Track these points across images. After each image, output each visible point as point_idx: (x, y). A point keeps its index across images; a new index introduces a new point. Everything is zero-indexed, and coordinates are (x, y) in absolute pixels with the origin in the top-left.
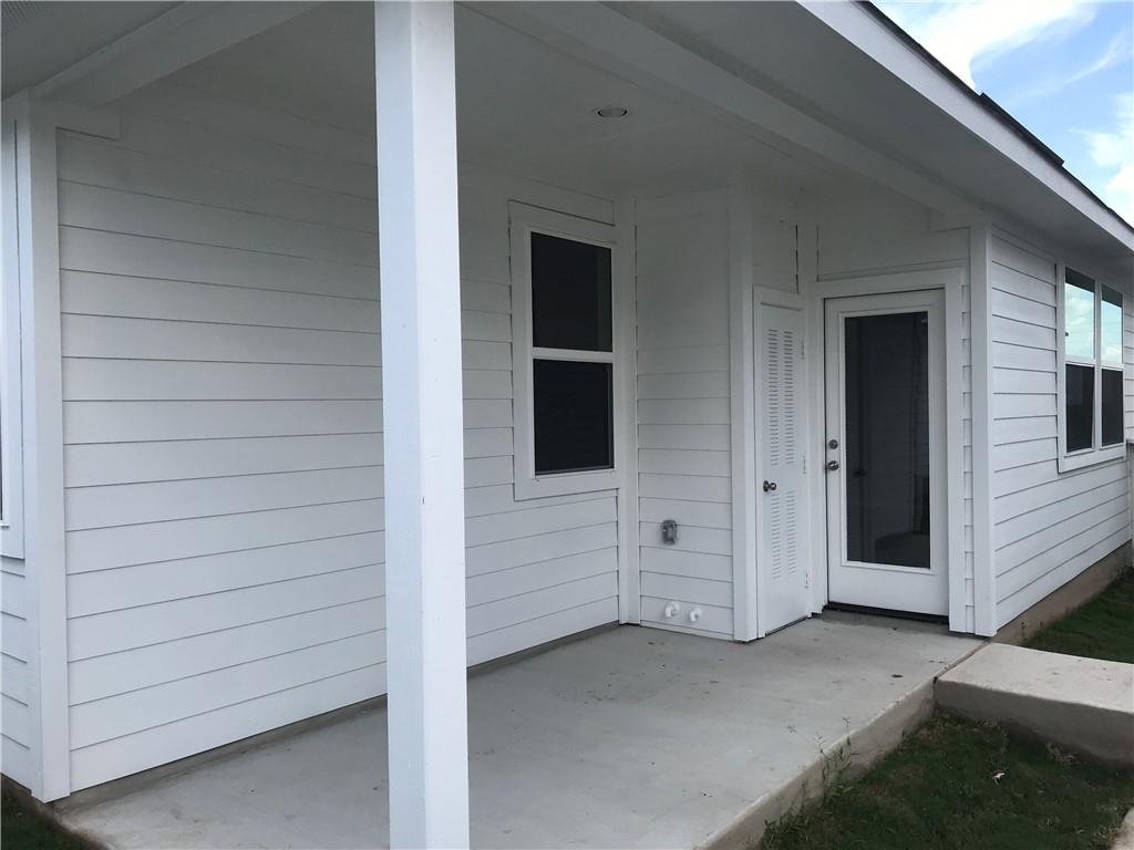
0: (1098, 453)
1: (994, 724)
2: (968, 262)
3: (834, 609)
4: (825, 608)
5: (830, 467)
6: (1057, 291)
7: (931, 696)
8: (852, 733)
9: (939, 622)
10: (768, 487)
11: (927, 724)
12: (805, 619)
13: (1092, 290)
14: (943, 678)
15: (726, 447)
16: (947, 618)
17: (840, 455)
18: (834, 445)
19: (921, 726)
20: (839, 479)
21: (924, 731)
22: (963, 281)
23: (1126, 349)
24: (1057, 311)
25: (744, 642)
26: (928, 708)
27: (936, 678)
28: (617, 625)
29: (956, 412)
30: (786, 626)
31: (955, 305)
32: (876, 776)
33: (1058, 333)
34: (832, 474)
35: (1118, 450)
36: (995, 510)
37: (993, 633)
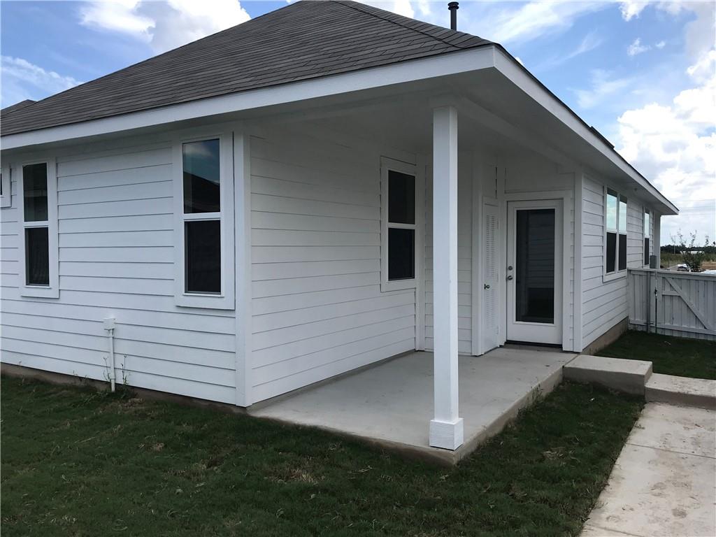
0: (617, 274)
1: (587, 383)
2: (574, 188)
3: (510, 343)
4: (506, 343)
5: (509, 278)
6: (604, 198)
7: (561, 373)
8: (539, 382)
9: (558, 347)
10: (486, 287)
11: (562, 384)
12: (497, 348)
13: (616, 197)
14: (567, 366)
15: (470, 269)
16: (561, 345)
17: (513, 273)
18: (510, 268)
19: (560, 384)
20: (513, 284)
21: (561, 386)
22: (571, 196)
23: (628, 224)
24: (604, 208)
25: (476, 356)
26: (561, 378)
27: (563, 367)
28: (415, 351)
29: (567, 253)
30: (491, 351)
31: (568, 207)
32: (549, 398)
33: (604, 218)
34: (510, 282)
35: (624, 273)
36: (583, 297)
37: (581, 351)
